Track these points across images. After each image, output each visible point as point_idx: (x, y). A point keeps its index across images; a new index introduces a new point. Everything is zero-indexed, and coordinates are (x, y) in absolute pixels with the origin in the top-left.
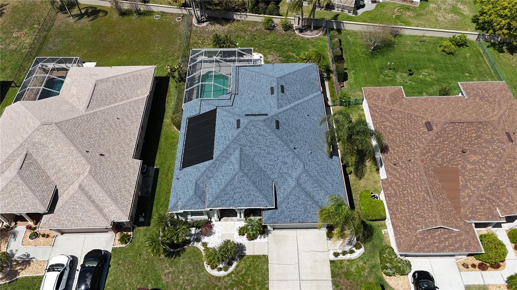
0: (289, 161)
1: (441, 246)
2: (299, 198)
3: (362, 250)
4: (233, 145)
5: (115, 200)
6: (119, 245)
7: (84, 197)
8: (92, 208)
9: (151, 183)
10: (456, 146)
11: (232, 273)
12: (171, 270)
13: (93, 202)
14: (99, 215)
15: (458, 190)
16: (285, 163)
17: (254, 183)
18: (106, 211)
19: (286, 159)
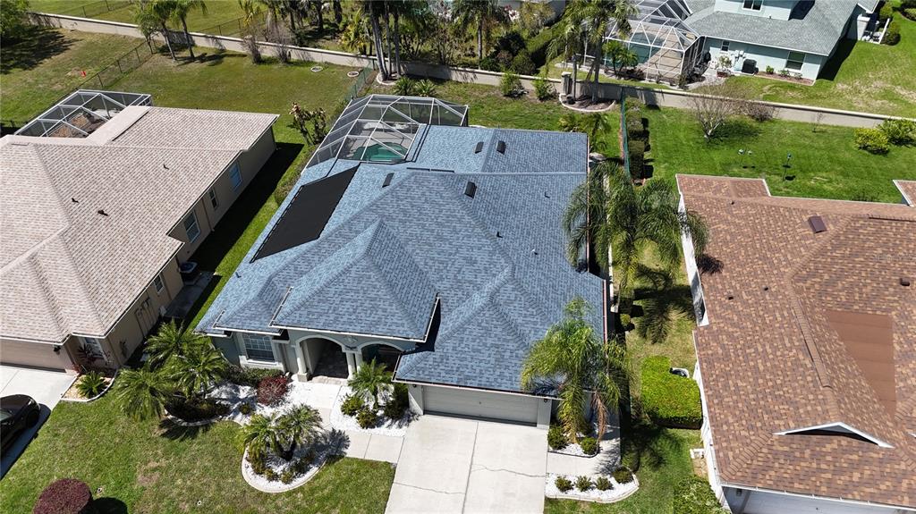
0: (481, 258)
2: (488, 331)
5: (92, 294)
6: (76, 397)
7: (31, 279)
8: (40, 300)
10: (884, 268)
11: (301, 489)
12: (163, 463)
13: (46, 290)
14: (47, 316)
15: (892, 362)
16: (472, 262)
17: (391, 285)
18: (65, 312)
19: (475, 254)
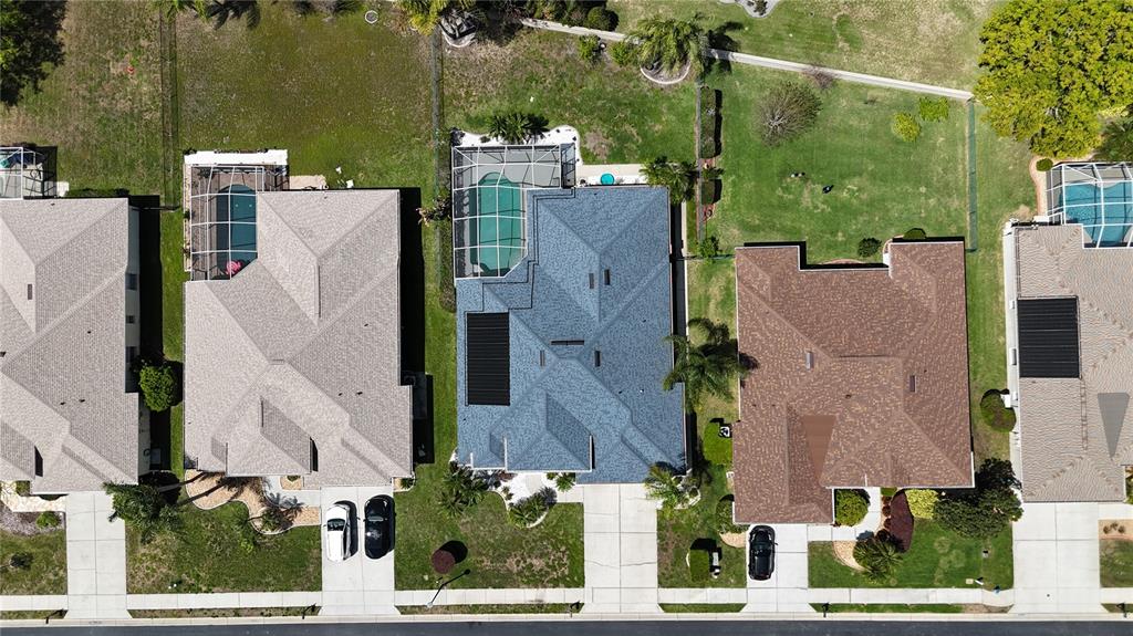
0: (612, 410)
1: (786, 517)
2: (622, 456)
3: (698, 498)
4: (536, 390)
5: (390, 455)
6: (401, 490)
7: (350, 455)
8: (364, 465)
9: (424, 399)
10: (839, 389)
11: (541, 524)
12: (468, 519)
13: (363, 458)
14: (374, 473)
16: (606, 412)
17: (566, 445)
18: (381, 467)
19: (608, 408)
